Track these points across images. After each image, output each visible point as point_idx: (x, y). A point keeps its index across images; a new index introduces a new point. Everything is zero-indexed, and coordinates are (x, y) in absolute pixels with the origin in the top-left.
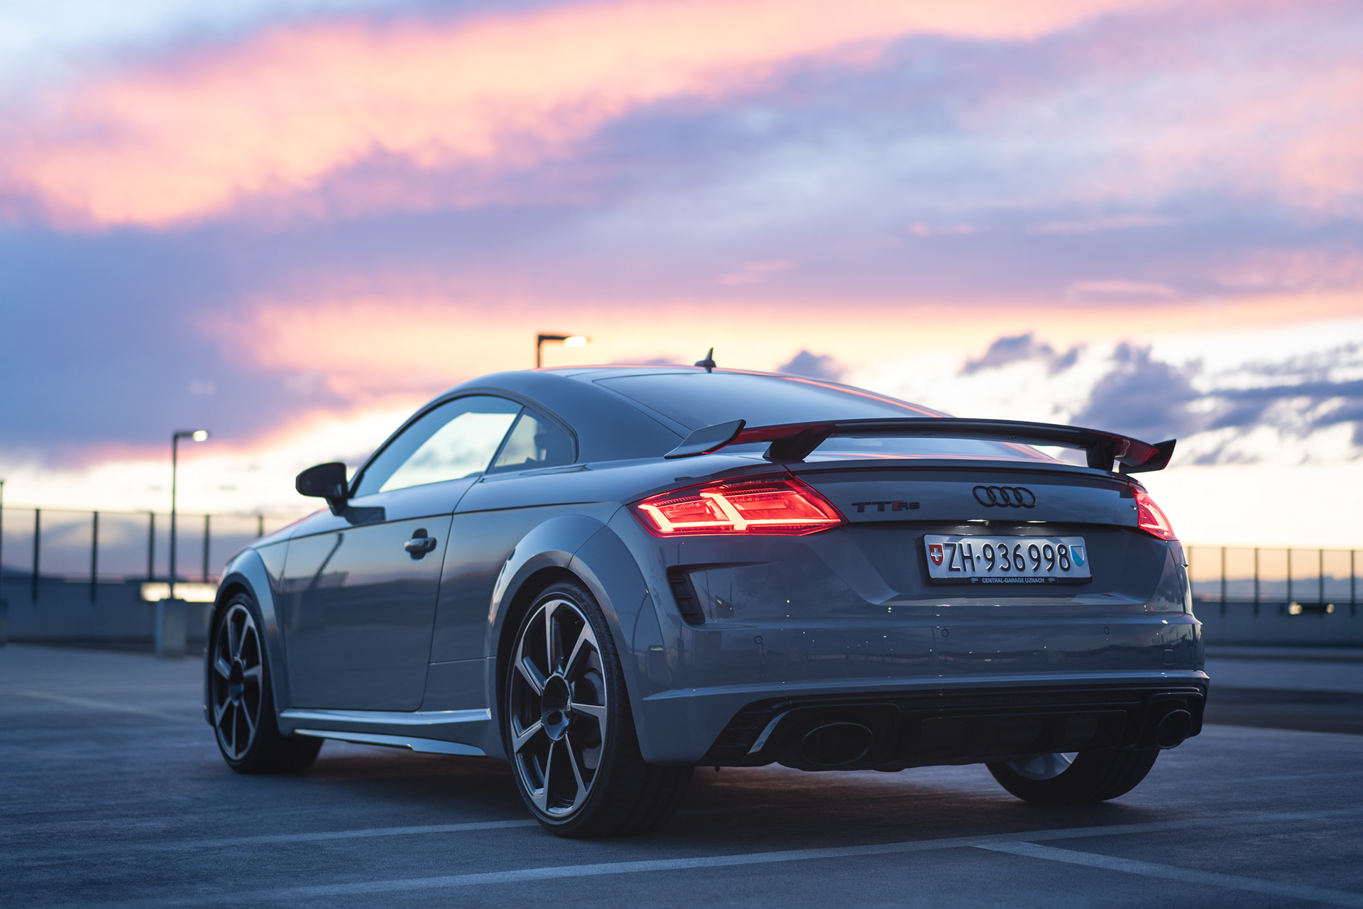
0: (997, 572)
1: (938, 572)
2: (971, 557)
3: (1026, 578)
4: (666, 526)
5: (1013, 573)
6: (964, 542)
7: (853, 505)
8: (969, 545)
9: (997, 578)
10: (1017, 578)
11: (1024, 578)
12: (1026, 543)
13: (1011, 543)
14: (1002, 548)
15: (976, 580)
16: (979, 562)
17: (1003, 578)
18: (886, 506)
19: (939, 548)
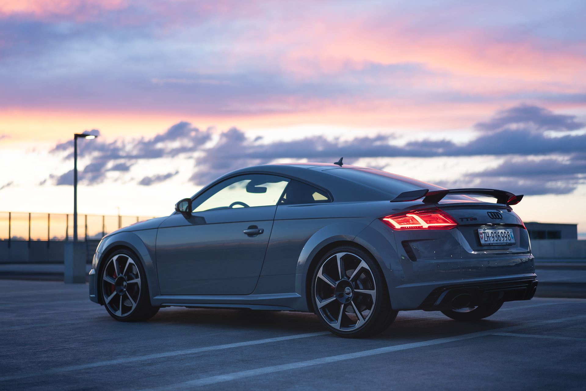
0: (495, 242)
1: (482, 242)
2: (489, 236)
3: (501, 243)
4: (398, 226)
5: (499, 242)
8: (488, 232)
12: (500, 231)
13: (497, 231)
14: (495, 233)
15: (491, 244)
16: (490, 238)
19: (482, 234)
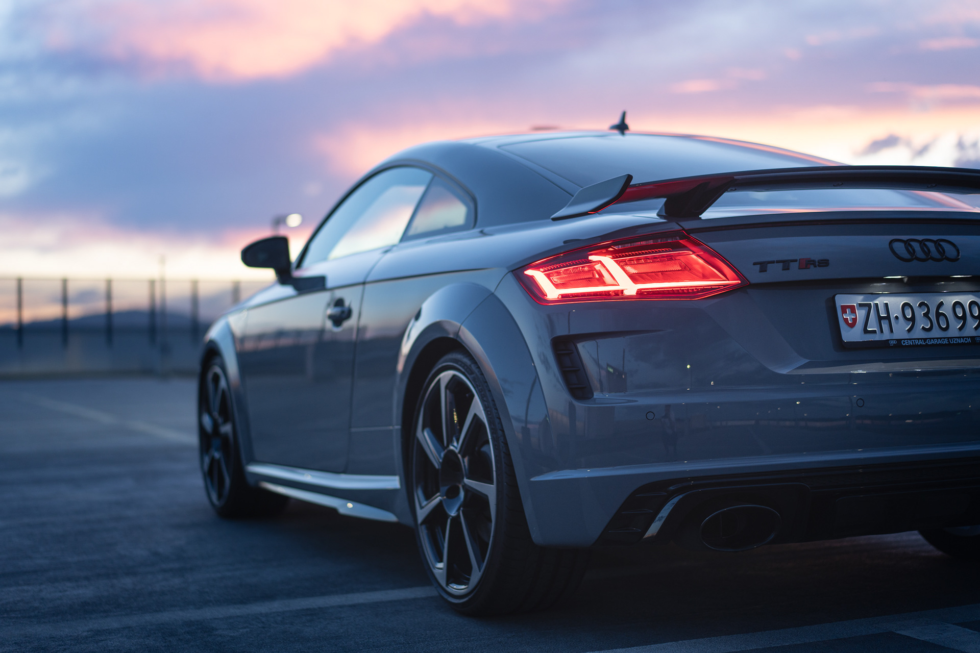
0: (918, 333)
1: (850, 335)
2: (888, 318)
3: (951, 338)
4: (552, 293)
5: (936, 333)
6: (880, 301)
7: (755, 264)
8: (886, 305)
9: (918, 339)
10: (941, 338)
11: (948, 338)
12: (950, 300)
13: (933, 300)
14: (923, 307)
15: (894, 342)
16: (897, 323)
17: (925, 340)
18: (792, 264)
19: (853, 309)
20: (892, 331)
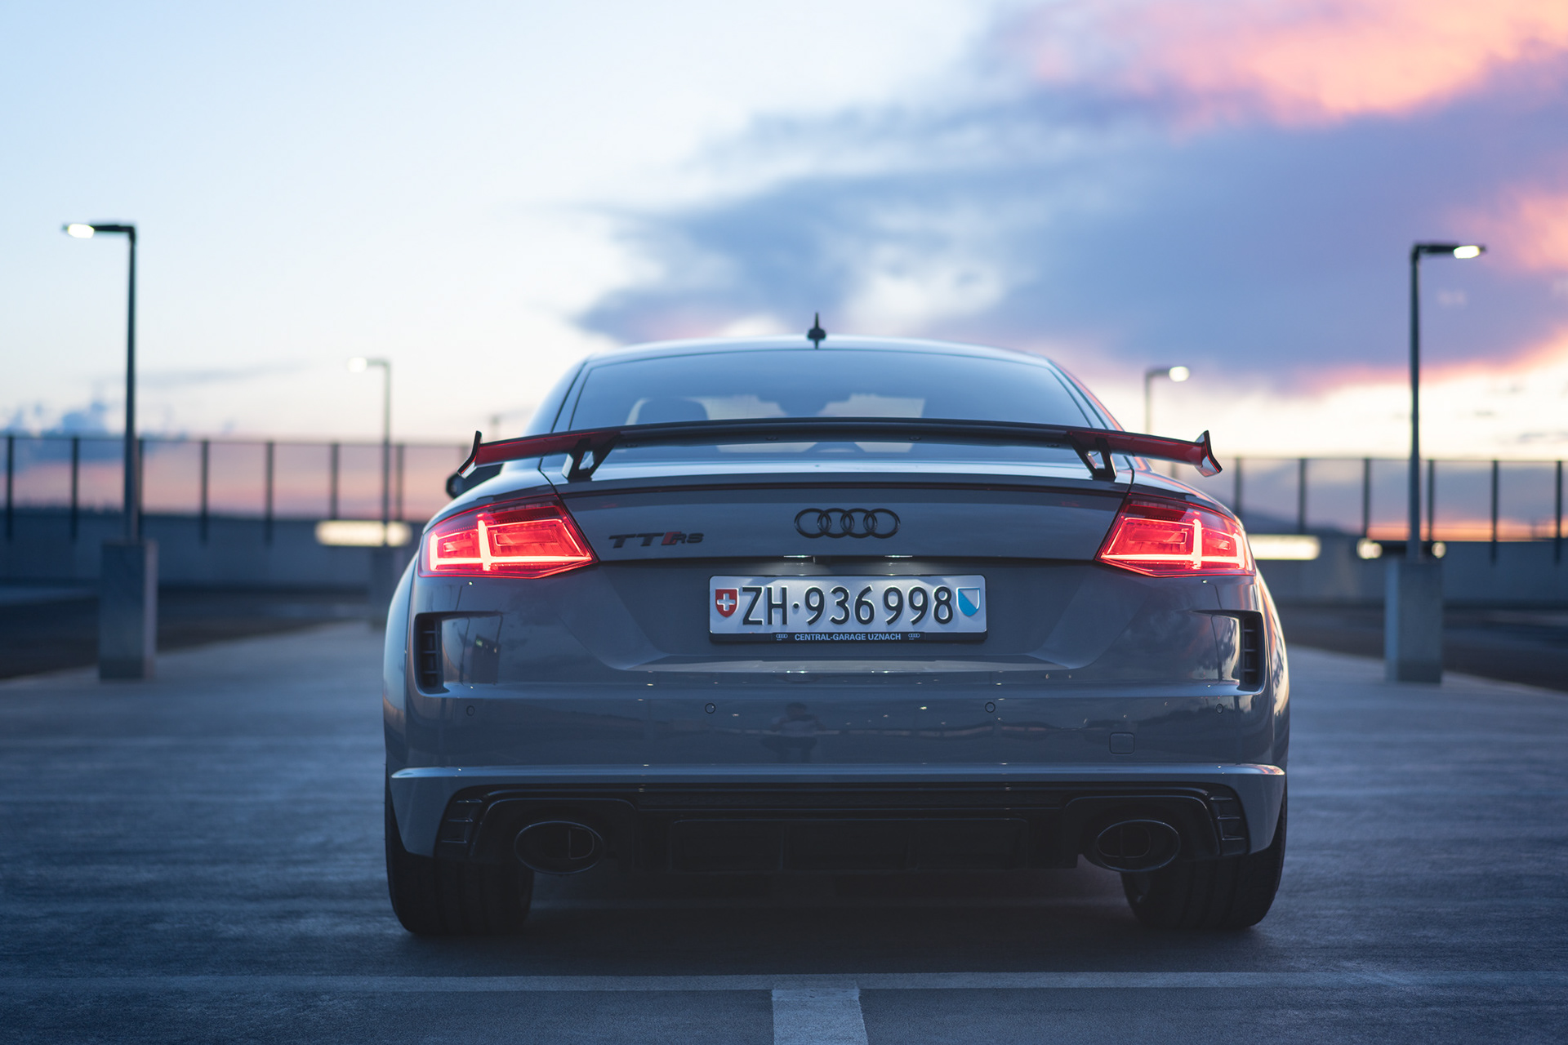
0: (825, 626)
1: (719, 625)
2: (783, 606)
3: (871, 633)
5: (852, 626)
6: (776, 586)
7: (611, 538)
8: (784, 590)
9: (821, 634)
10: (855, 634)
11: (867, 634)
12: (879, 586)
13: (854, 586)
14: (839, 593)
16: (795, 613)
17: (831, 634)
19: (732, 595)
20: (784, 622)
